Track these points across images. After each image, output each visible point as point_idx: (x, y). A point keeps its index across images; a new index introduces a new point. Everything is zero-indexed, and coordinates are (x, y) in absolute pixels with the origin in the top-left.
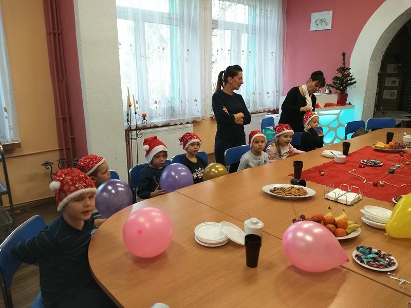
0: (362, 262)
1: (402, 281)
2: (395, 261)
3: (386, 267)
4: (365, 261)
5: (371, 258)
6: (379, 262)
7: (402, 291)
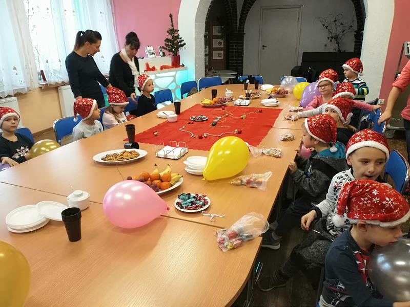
0: (182, 208)
1: (212, 215)
2: (209, 200)
3: (201, 207)
4: (184, 206)
5: (189, 202)
6: (195, 204)
7: (213, 224)
